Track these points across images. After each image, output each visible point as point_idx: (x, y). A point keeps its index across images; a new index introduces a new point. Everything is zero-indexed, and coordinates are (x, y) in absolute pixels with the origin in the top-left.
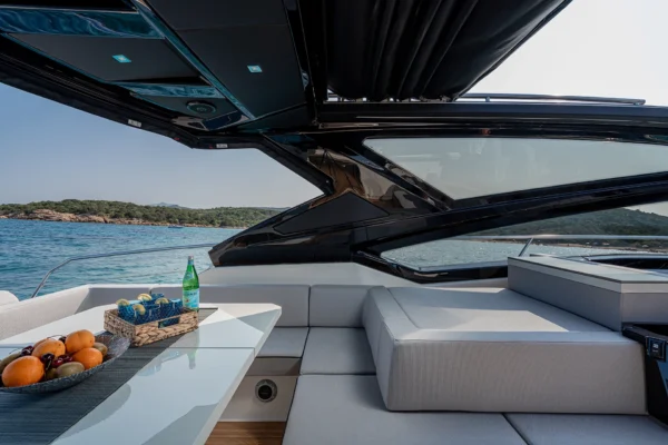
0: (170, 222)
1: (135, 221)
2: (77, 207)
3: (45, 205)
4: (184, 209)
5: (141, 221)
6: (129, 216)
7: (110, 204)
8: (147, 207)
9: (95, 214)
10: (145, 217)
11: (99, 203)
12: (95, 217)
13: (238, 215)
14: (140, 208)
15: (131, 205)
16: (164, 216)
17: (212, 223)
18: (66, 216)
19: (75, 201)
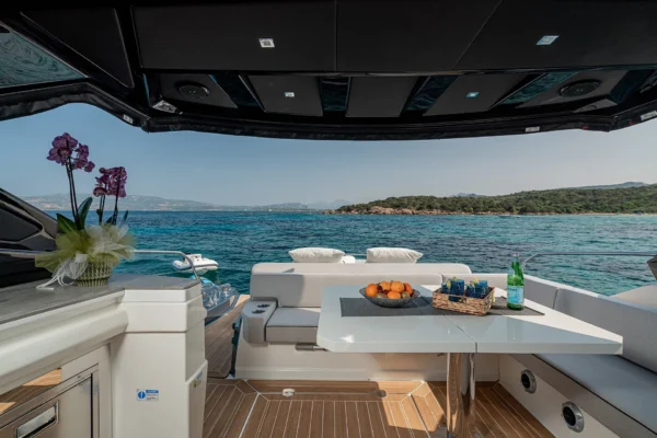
0: (465, 211)
1: (435, 212)
2: (395, 202)
3: (377, 203)
4: (480, 198)
5: (439, 211)
6: (430, 207)
7: (417, 198)
8: (445, 199)
9: (405, 207)
10: (443, 208)
11: (409, 198)
12: (406, 210)
13: (544, 200)
14: (440, 200)
15: (432, 198)
16: (459, 205)
17: (510, 209)
18: (388, 210)
19: (393, 198)
